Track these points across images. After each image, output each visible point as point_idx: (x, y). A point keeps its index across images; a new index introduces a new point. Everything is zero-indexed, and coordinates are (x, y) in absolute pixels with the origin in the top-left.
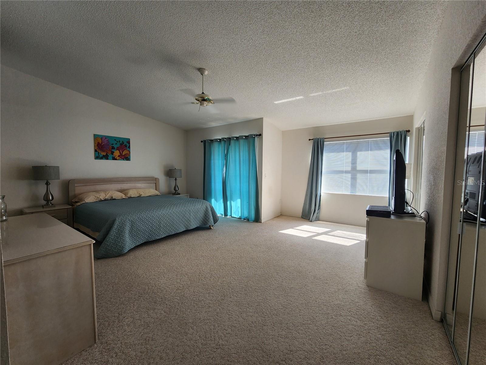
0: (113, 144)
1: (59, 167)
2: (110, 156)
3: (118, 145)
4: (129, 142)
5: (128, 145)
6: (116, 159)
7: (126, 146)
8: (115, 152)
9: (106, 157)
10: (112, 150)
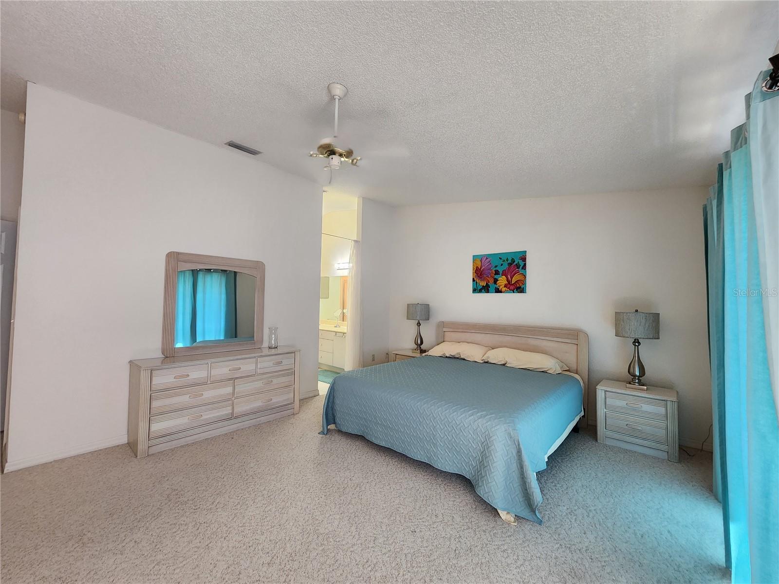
0: (496, 266)
2: (492, 287)
3: (505, 266)
4: (524, 259)
5: (522, 264)
6: (501, 292)
7: (518, 266)
8: (500, 279)
9: (486, 289)
10: (496, 277)
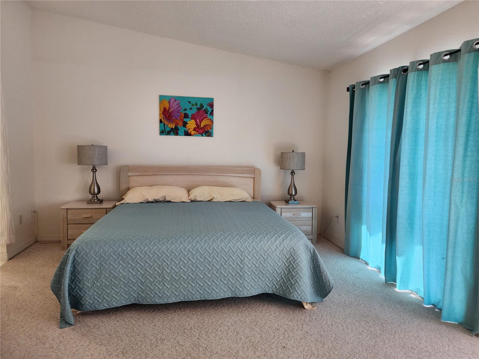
0: (185, 110)
1: (107, 147)
2: (182, 129)
3: (194, 111)
4: (211, 105)
5: (210, 110)
6: (190, 135)
7: (206, 112)
8: (189, 122)
9: (175, 132)
10: (186, 120)
